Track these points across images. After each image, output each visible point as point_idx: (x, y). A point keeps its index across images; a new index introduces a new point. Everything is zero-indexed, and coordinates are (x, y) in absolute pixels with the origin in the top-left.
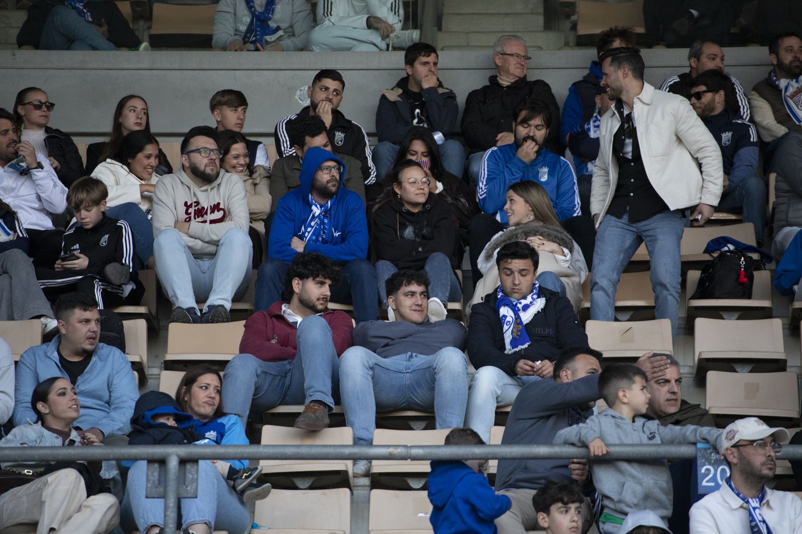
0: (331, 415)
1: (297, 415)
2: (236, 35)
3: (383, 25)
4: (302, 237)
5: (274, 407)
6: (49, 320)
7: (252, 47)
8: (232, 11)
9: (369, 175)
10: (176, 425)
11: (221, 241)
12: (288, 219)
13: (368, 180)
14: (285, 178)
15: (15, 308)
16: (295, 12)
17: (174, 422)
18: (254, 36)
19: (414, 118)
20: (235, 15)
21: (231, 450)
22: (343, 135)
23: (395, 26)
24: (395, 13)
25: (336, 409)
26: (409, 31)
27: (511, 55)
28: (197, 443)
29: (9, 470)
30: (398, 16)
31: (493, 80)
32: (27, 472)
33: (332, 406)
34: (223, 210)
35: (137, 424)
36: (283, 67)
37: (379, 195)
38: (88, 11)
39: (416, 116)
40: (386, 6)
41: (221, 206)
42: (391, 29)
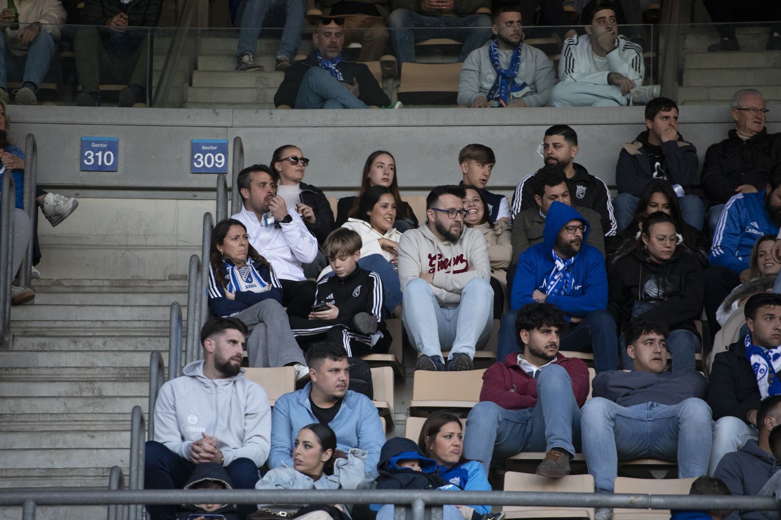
0: (572, 463)
1: (539, 462)
2: (480, 92)
3: (624, 81)
4: (544, 290)
5: (516, 453)
6: (302, 367)
7: (496, 103)
8: (477, 69)
9: (610, 227)
10: (421, 470)
11: (464, 290)
12: (529, 272)
13: (609, 233)
14: (526, 231)
15: (270, 355)
16: (537, 69)
17: (419, 468)
18: (498, 93)
19: (654, 171)
20: (480, 73)
21: (474, 496)
22: (584, 189)
23: (636, 82)
24: (636, 70)
25: (577, 457)
26: (650, 87)
27: (747, 110)
28: (441, 488)
29: (264, 512)
30: (639, 72)
31: (733, 133)
32: (282, 514)
33: (573, 453)
34: (466, 261)
35: (383, 470)
36: (525, 122)
37: (619, 247)
38: (340, 71)
39: (656, 169)
40: (627, 62)
41: (464, 258)
42: (632, 84)
